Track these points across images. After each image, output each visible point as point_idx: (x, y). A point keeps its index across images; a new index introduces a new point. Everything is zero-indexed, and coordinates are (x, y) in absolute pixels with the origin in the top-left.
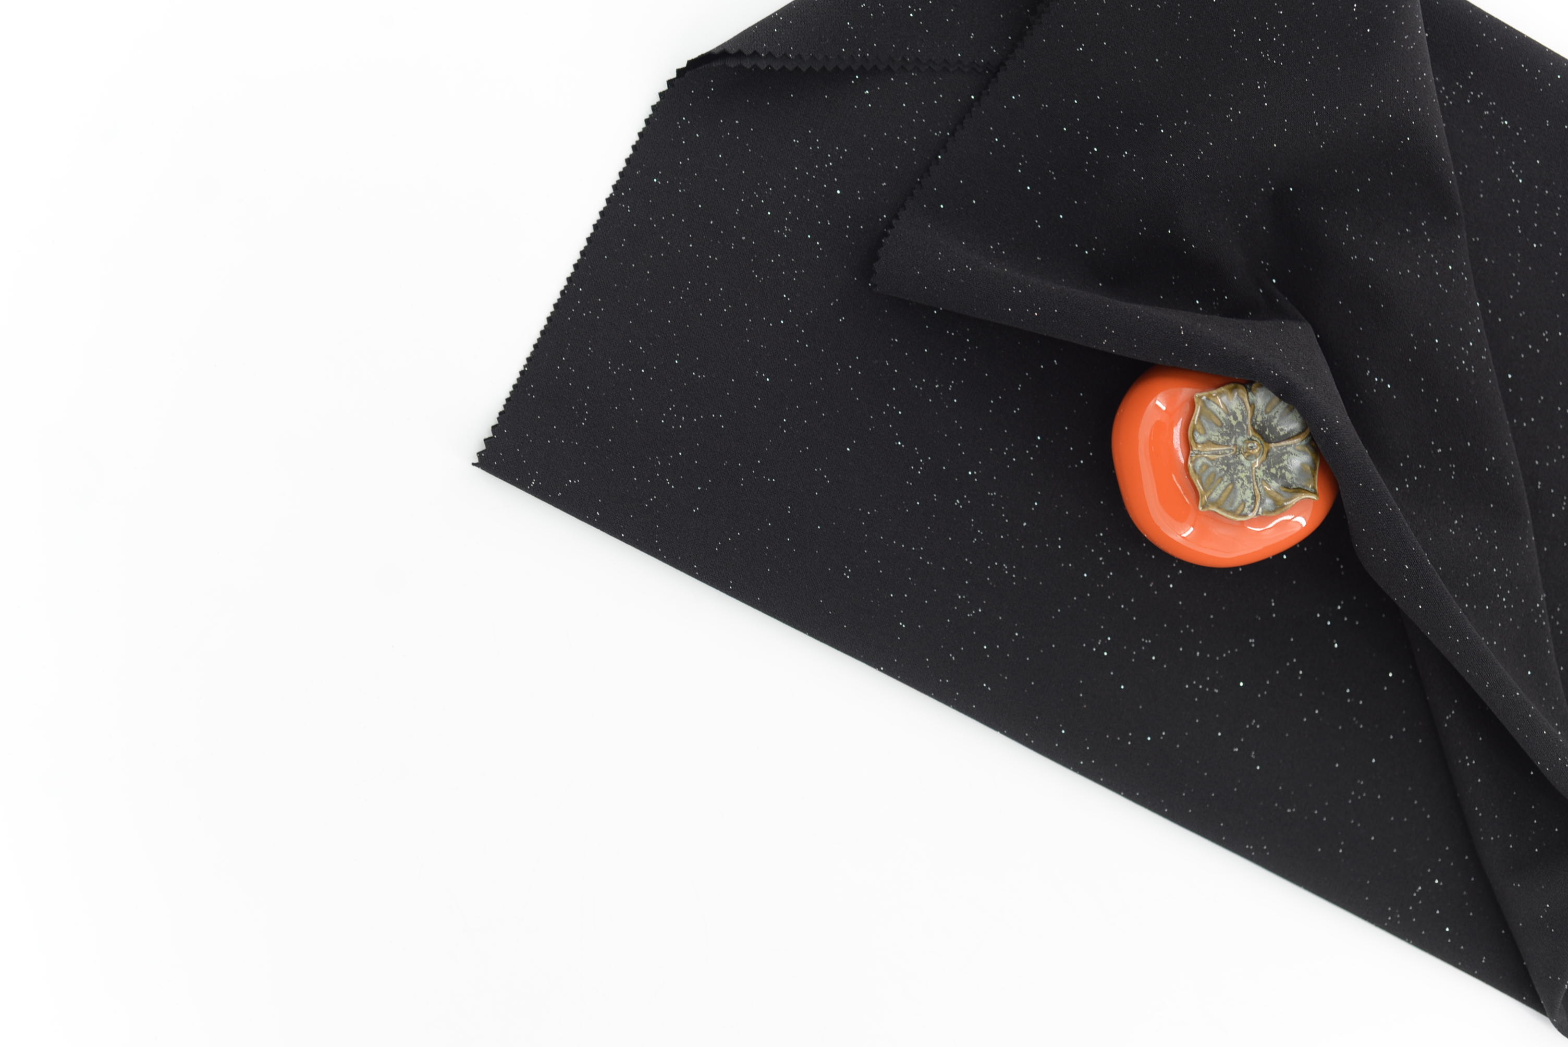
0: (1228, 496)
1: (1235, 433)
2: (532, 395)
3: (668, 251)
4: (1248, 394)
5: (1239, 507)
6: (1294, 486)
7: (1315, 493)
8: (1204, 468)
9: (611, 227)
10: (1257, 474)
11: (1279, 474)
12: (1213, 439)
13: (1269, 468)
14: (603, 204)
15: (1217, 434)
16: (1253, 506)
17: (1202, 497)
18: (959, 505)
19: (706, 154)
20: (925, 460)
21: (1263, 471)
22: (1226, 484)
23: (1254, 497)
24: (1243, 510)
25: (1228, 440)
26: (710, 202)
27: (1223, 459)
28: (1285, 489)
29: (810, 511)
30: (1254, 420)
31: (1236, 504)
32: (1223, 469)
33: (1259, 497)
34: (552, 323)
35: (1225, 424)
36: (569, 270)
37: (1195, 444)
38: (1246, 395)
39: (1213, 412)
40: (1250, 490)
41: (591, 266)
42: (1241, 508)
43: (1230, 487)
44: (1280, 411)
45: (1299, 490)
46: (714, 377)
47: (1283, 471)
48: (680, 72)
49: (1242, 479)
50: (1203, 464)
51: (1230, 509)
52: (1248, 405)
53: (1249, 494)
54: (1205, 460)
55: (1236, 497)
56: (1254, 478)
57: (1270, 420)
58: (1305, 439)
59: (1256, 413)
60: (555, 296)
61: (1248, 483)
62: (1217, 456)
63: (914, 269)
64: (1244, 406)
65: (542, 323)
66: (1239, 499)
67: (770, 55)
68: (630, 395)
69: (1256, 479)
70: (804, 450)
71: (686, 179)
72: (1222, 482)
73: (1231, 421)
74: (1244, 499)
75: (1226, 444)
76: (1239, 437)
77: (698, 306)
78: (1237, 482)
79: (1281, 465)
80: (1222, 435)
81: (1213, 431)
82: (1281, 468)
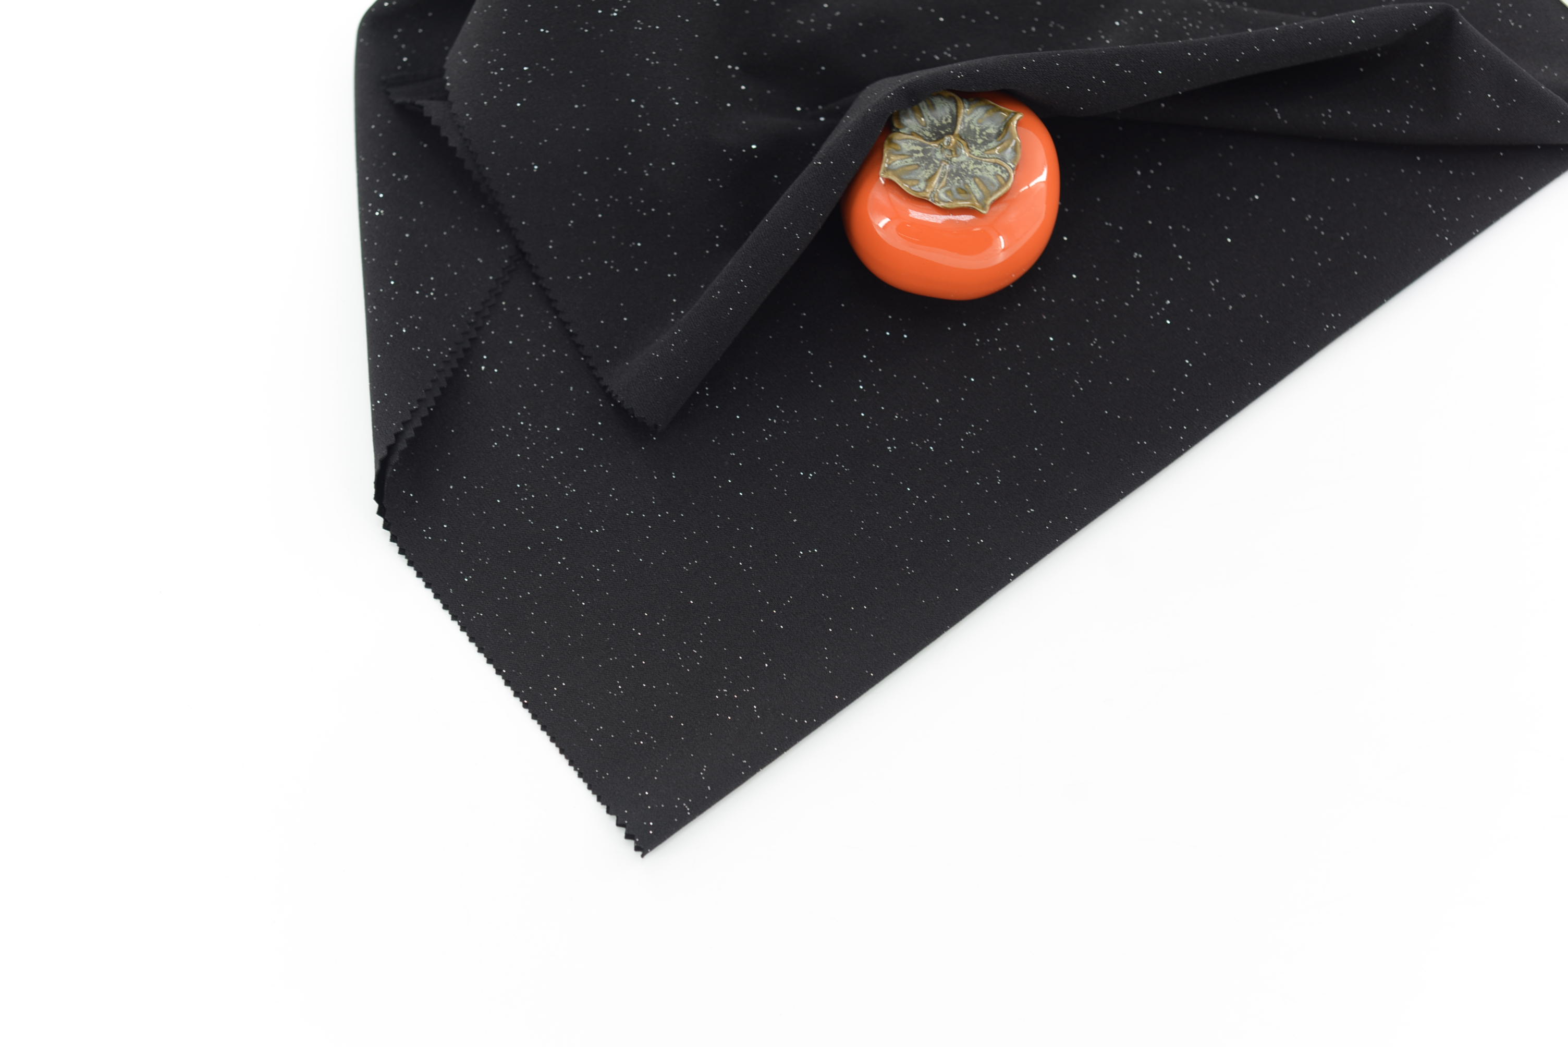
0: (985, 185)
1: (930, 158)
2: (605, 775)
3: (535, 596)
4: (901, 133)
5: (998, 180)
6: (1002, 129)
7: (1016, 113)
8: (949, 194)
9: (488, 636)
10: (976, 155)
11: (985, 138)
12: (927, 177)
13: (976, 144)
14: (464, 636)
15: (924, 172)
16: (1003, 168)
17: (975, 206)
18: (892, 448)
19: (466, 526)
20: (837, 459)
21: (976, 149)
22: (972, 183)
23: (995, 164)
24: (1003, 178)
25: (934, 166)
26: (510, 541)
27: (949, 175)
28: (1000, 137)
29: (835, 578)
30: (927, 138)
31: (995, 181)
32: (958, 180)
33: (997, 160)
34: (548, 726)
35: (919, 163)
36: (508, 692)
37: (924, 193)
38: (900, 134)
39: (902, 167)
40: (987, 165)
41: (514, 669)
42: (1001, 179)
43: (977, 180)
44: (929, 114)
45: (1007, 126)
46: (669, 607)
47: (984, 133)
48: (381, 512)
49: (975, 169)
50: (946, 193)
51: (997, 187)
52: (910, 137)
53: (991, 168)
54: (943, 190)
55: (988, 179)
56: (978, 158)
57: (933, 125)
58: (963, 104)
59: (921, 134)
60: (526, 714)
61: (981, 165)
62: (945, 180)
63: (656, 381)
64: (910, 141)
65: (544, 737)
66: (992, 178)
67: (405, 424)
68: (649, 688)
69: (981, 157)
70: (777, 559)
71: (479, 553)
72: (970, 185)
73: (918, 157)
74: (993, 173)
75: (937, 168)
76: (935, 156)
77: (598, 593)
78: (976, 174)
79: (977, 133)
80: (927, 168)
81: (919, 174)
82: (981, 134)
